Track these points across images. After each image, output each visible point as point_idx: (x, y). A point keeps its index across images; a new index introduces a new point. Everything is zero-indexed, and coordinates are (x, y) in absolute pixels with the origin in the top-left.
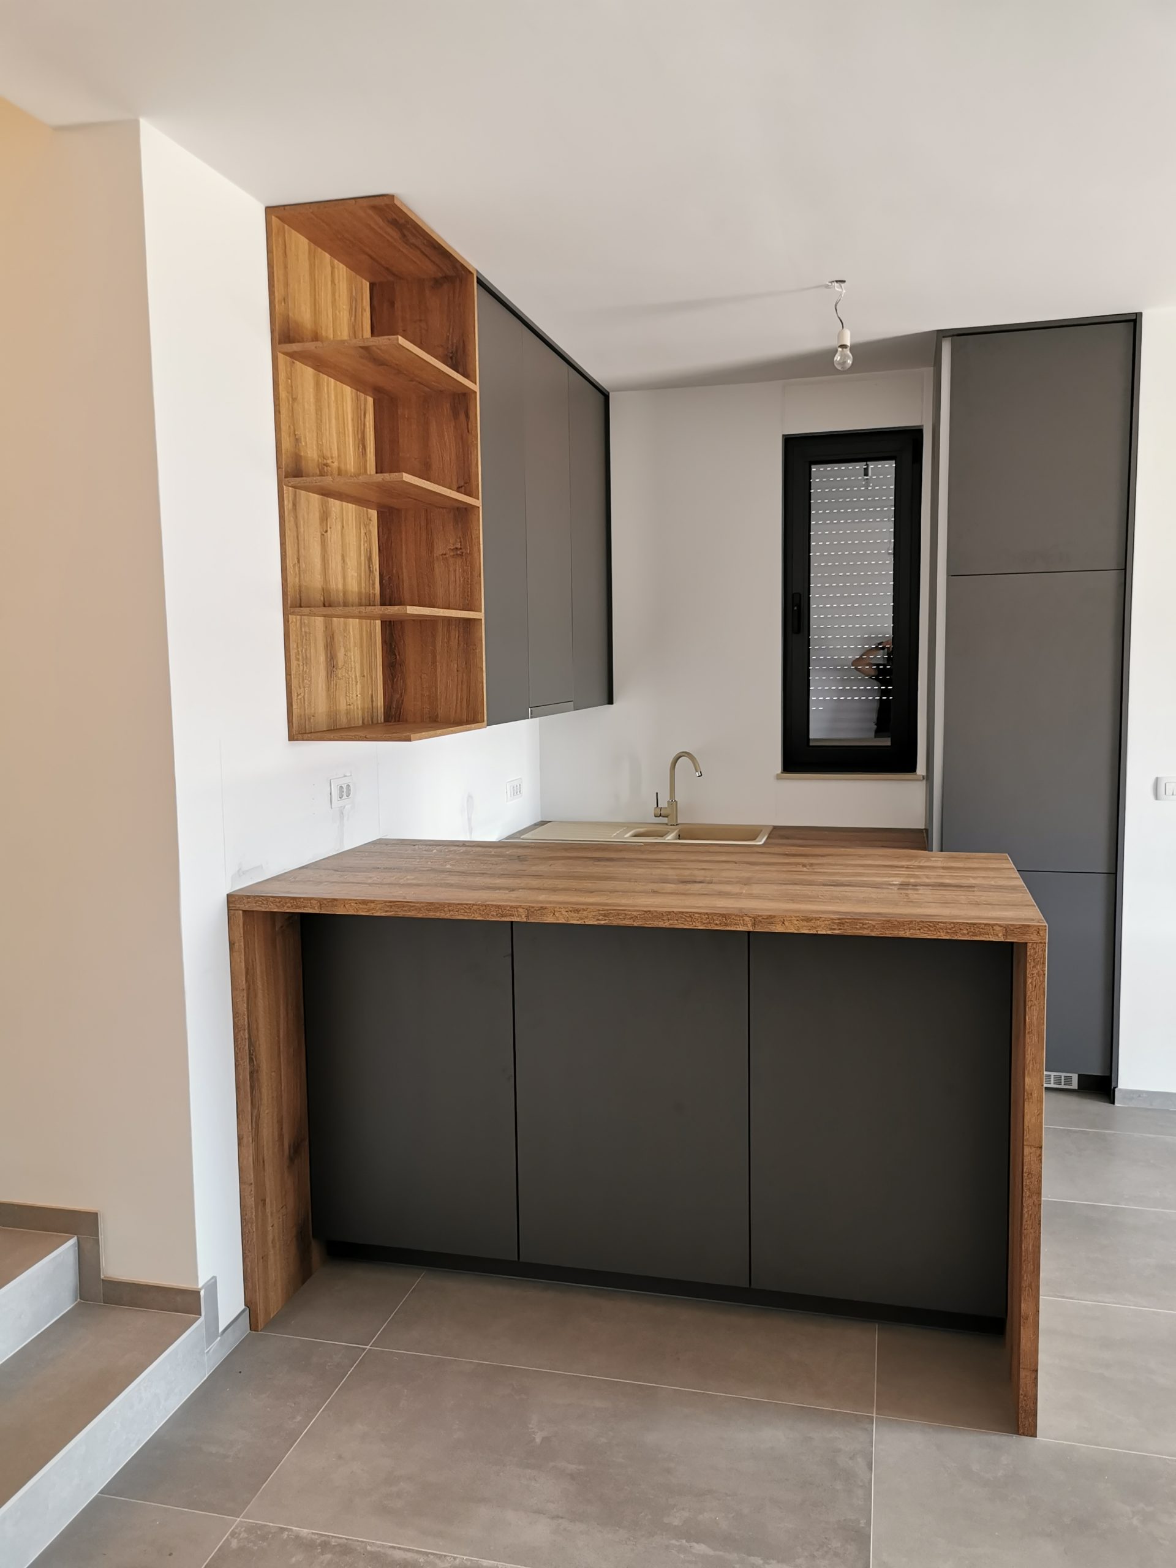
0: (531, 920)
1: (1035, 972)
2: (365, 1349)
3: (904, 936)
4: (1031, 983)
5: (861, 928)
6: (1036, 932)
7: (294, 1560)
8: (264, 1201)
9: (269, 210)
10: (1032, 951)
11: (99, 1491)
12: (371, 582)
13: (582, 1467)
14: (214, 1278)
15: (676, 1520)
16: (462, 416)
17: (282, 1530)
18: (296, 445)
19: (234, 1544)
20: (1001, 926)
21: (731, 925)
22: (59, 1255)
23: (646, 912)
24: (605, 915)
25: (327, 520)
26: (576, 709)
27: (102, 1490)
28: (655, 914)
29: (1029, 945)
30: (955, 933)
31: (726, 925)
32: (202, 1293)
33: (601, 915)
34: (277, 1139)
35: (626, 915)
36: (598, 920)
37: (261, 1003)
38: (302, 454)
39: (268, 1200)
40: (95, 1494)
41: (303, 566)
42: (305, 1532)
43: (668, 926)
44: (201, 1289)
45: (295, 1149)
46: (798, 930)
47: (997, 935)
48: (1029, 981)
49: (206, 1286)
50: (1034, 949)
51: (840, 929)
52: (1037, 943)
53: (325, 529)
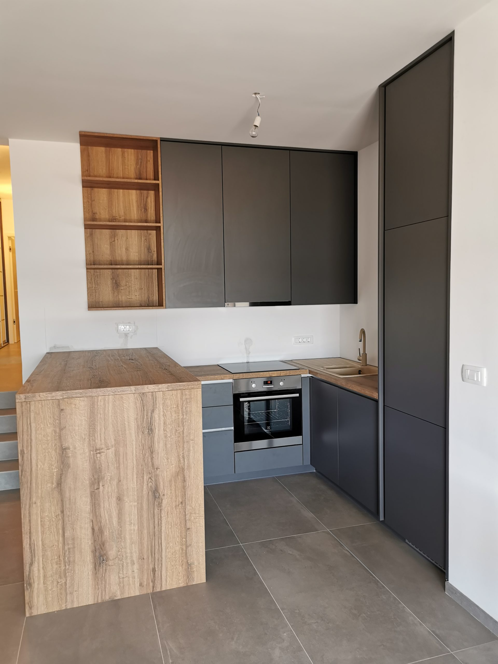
12: (150, 256)
25: (115, 237)
38: (98, 217)
41: (96, 253)
53: (113, 240)
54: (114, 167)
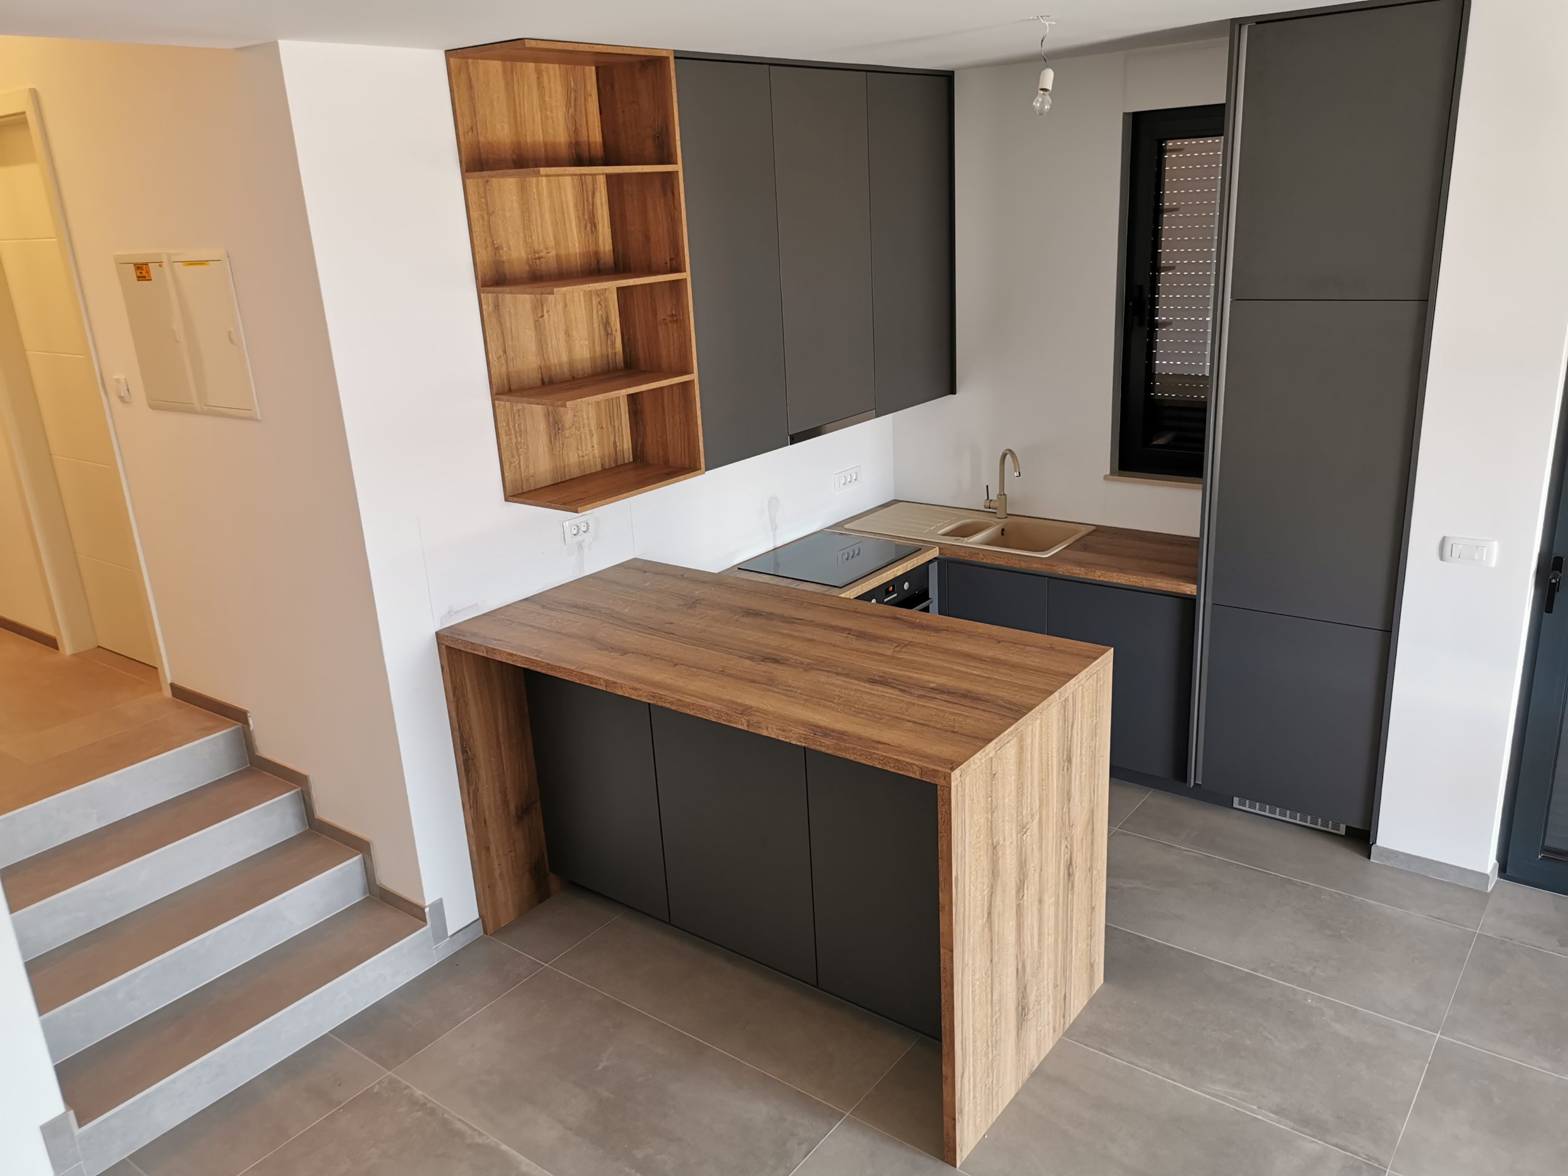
0: (609, 690)
1: (944, 810)
2: (543, 966)
3: (849, 758)
4: (941, 818)
5: (820, 745)
6: (943, 778)
7: (400, 1110)
8: (488, 849)
9: (449, 53)
10: (941, 792)
11: (329, 1030)
12: (609, 343)
13: (612, 1096)
14: (441, 900)
15: (639, 1154)
16: (670, 194)
17: (408, 1087)
18: (495, 254)
19: (375, 1090)
20: (918, 767)
21: (733, 723)
22: (348, 865)
23: (678, 700)
24: (653, 697)
25: (542, 306)
26: (877, 416)
27: (332, 1030)
28: (684, 703)
29: (939, 787)
30: (885, 764)
31: (730, 722)
32: (427, 910)
33: (651, 696)
34: (500, 804)
35: (666, 699)
36: (649, 699)
37: (474, 710)
38: (505, 258)
39: (493, 848)
40: (325, 1033)
41: (511, 354)
42: (418, 1092)
43: (693, 714)
44: (426, 907)
45: (524, 811)
46: (777, 736)
47: (915, 774)
48: (940, 816)
49: (430, 906)
50: (942, 791)
51: (806, 743)
52: (944, 786)
53: (539, 315)
54: (524, 114)
